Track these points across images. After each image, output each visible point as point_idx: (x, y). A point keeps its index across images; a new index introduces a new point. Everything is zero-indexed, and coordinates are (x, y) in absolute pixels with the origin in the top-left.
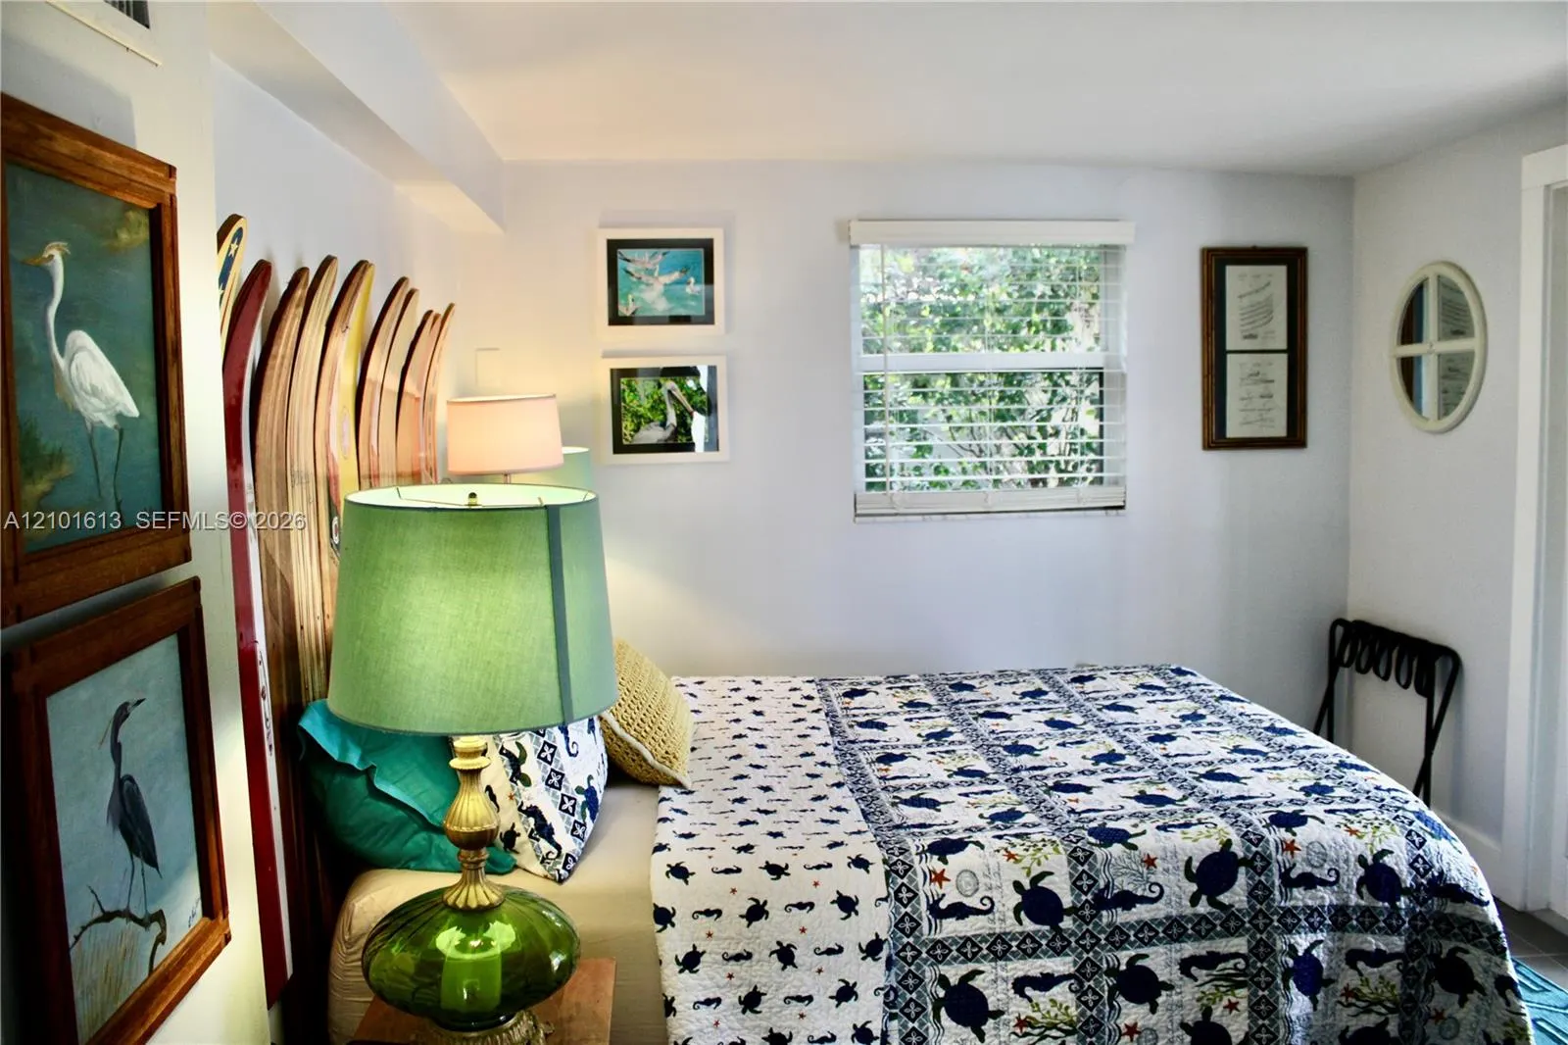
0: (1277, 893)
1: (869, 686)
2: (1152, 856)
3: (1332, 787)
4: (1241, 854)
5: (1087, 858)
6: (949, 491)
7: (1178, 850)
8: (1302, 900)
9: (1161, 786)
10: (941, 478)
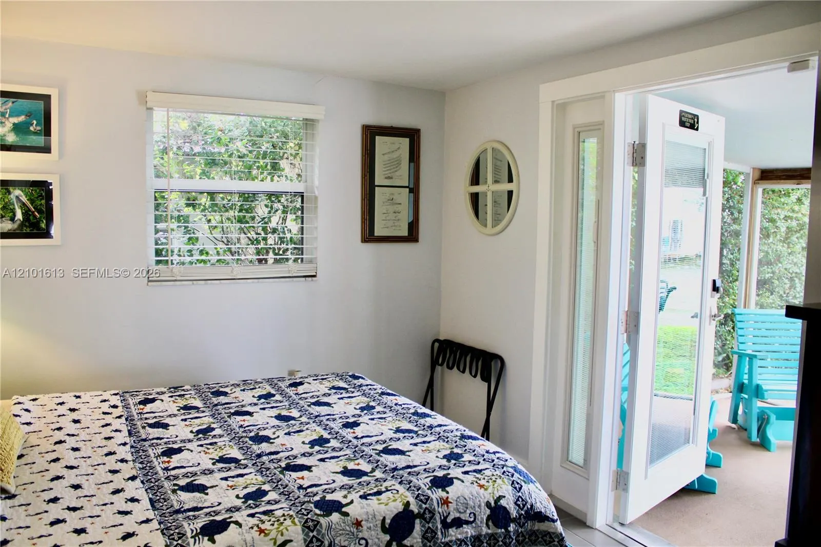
0: (439, 533)
1: (157, 396)
2: (360, 519)
3: (461, 454)
4: (416, 511)
5: (315, 526)
6: (208, 265)
7: (376, 513)
8: (455, 536)
9: (357, 462)
10: (203, 257)
